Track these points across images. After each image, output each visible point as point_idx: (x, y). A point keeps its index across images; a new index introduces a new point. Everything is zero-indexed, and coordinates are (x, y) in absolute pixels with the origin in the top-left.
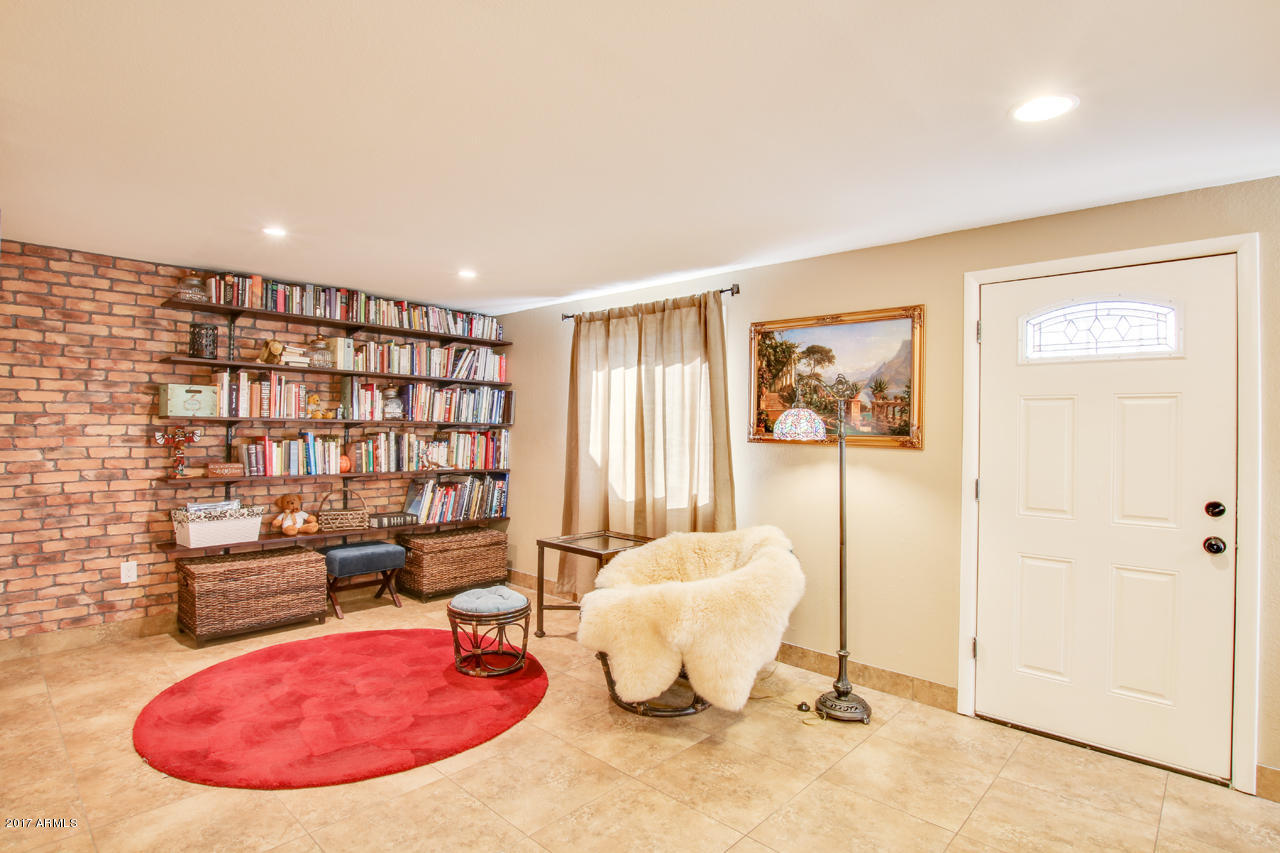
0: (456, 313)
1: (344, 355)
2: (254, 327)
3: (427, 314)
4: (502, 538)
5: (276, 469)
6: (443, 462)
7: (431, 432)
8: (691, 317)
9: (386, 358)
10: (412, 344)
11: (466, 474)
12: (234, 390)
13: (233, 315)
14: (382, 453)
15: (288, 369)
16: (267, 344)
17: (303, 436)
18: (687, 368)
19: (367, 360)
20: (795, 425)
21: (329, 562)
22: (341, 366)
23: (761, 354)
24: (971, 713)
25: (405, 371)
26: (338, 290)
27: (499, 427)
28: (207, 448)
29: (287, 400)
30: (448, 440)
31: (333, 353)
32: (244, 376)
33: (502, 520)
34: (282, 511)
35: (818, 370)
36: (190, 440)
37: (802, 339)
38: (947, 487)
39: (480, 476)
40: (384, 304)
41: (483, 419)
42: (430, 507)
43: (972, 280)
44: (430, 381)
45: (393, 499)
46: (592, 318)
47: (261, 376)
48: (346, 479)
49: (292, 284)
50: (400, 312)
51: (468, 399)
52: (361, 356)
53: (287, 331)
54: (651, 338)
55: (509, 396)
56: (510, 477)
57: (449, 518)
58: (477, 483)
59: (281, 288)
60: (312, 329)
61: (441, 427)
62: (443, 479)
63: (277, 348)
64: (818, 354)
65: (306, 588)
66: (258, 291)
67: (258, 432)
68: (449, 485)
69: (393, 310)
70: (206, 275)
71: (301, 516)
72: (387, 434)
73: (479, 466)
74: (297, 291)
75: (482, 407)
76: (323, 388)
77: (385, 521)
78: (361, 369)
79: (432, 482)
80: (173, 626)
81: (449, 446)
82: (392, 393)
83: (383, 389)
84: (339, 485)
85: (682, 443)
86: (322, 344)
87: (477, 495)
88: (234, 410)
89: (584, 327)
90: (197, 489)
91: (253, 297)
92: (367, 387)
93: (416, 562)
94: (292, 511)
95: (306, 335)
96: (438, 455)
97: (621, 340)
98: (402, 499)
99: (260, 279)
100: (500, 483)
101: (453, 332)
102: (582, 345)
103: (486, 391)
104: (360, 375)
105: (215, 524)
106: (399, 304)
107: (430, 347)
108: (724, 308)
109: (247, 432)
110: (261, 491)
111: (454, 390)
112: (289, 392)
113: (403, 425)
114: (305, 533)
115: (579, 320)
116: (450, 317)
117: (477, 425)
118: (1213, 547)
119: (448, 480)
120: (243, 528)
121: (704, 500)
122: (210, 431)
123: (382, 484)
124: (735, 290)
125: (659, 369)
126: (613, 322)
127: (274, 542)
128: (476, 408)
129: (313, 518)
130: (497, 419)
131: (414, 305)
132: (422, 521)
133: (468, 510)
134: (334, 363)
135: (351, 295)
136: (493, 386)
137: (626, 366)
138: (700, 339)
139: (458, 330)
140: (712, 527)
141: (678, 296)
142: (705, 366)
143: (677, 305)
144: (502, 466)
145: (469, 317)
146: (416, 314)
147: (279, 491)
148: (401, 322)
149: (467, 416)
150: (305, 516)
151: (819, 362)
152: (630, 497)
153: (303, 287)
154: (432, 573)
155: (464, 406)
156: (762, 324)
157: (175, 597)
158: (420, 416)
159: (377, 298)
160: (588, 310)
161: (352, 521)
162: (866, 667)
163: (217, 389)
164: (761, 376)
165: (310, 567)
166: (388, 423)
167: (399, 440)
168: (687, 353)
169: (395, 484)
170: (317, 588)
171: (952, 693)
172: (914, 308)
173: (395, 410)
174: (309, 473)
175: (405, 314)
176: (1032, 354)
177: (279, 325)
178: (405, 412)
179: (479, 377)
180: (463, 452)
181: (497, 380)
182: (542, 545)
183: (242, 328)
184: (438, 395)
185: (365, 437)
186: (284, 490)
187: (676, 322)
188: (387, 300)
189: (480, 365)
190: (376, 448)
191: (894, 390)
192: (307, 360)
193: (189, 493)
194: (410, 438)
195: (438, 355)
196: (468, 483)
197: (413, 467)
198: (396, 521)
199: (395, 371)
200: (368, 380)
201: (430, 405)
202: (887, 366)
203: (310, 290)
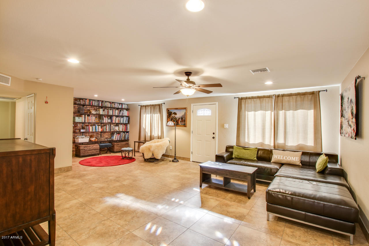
0: (120, 104)
1: (101, 112)
2: (86, 107)
3: (115, 104)
4: (128, 143)
5: (91, 130)
6: (117, 130)
7: (115, 125)
8: (158, 107)
9: (108, 112)
10: (112, 110)
11: (121, 132)
12: (85, 118)
13: (84, 105)
14: (107, 128)
15: (93, 114)
16: (89, 110)
17: (95, 125)
18: (157, 115)
19: (105, 112)
20: (169, 124)
21: (100, 146)
22: (101, 114)
23: (168, 113)
24: (191, 161)
25: (111, 114)
26: (100, 101)
27: (127, 124)
28: (79, 127)
29: (93, 119)
30: (118, 126)
31: (100, 111)
32: (86, 116)
33: (128, 140)
34: (91, 137)
35: (175, 116)
36: (77, 126)
37: (173, 111)
38: (189, 132)
39: (124, 132)
40: (108, 103)
41: (124, 122)
42: (116, 137)
43: (192, 105)
44: (115, 116)
45: (109, 136)
46: (143, 106)
47: (88, 115)
48: (101, 132)
49: (93, 100)
50: (110, 104)
51: (122, 119)
52: (104, 112)
53: (92, 108)
54: (152, 110)
55: (129, 118)
56: (129, 132)
57: (119, 139)
58: (124, 133)
59: (91, 101)
60: (96, 107)
61: (117, 124)
62: (117, 133)
63: (91, 111)
64: (175, 114)
65: (96, 149)
66: (88, 102)
67: (87, 124)
68: (119, 134)
69: (109, 104)
70: (80, 99)
71: (94, 138)
72: (108, 125)
73: (124, 130)
74: (94, 101)
75: (124, 120)
76: (97, 117)
77: (108, 139)
78: (104, 114)
79: (116, 133)
80: (75, 156)
81: (119, 127)
82: (109, 118)
83: (107, 117)
84: (100, 133)
85: (157, 126)
86: (98, 110)
87: (123, 136)
88: (85, 121)
89: (142, 107)
90: (78, 133)
91: (87, 102)
92: (105, 117)
93: (113, 146)
94: (93, 138)
95: (95, 108)
96: (117, 128)
97: (148, 110)
98: (110, 136)
99: (88, 100)
100: (127, 134)
101: (119, 107)
102: (142, 110)
103: (125, 118)
104: (104, 115)
105: (82, 139)
106: (110, 102)
107: (115, 110)
108: (163, 106)
109: (86, 124)
110: (87, 134)
111: (119, 117)
112: (93, 118)
113: (111, 123)
114: (95, 141)
115: (141, 106)
116: (119, 105)
117: (123, 123)
118: (213, 138)
119: (119, 133)
120: (86, 140)
121: (160, 135)
122: (80, 124)
123: (107, 134)
124: (164, 103)
125: (153, 115)
126: (147, 107)
127: (91, 142)
128: (123, 121)
129: (96, 139)
130: (127, 122)
131: (113, 103)
132: (114, 140)
133: (122, 138)
134: (100, 113)
135: (102, 101)
136: (126, 116)
137: (149, 114)
138: (159, 110)
139: (120, 107)
140: (161, 138)
141: (156, 104)
142: (160, 115)
143: (156, 105)
144: (128, 130)
145: (122, 104)
146: (113, 104)
147: (90, 134)
148: (110, 106)
149: (122, 122)
150: (95, 138)
151: (175, 115)
152: (149, 135)
153: (95, 100)
154: (116, 148)
155: (121, 120)
156: (168, 109)
157: (75, 151)
158: (114, 122)
159: (107, 102)
160: (143, 105)
161: (103, 139)
162: (180, 157)
163: (82, 118)
164: (168, 116)
165: (97, 146)
166: (108, 123)
167: (110, 126)
168: (157, 113)
169: (109, 133)
170: (98, 150)
171: (190, 159)
172: (186, 108)
173: (109, 121)
174: (96, 131)
175: (111, 104)
176: (198, 115)
177: (90, 107)
178: (111, 121)
179: (124, 115)
180: (121, 128)
181: (127, 115)
182: (135, 142)
183: (85, 107)
184: (117, 118)
185: (104, 125)
186: (91, 134)
187: (156, 108)
188: (108, 102)
189: (124, 113)
190: (106, 127)
191: (184, 119)
192: (96, 113)
193: (77, 134)
194: (112, 125)
195: (117, 111)
196: (122, 133)
197: (113, 131)
198: (110, 139)
199: (110, 114)
200: (105, 116)
201: (115, 120)
202: (183, 115)
203: (96, 101)
